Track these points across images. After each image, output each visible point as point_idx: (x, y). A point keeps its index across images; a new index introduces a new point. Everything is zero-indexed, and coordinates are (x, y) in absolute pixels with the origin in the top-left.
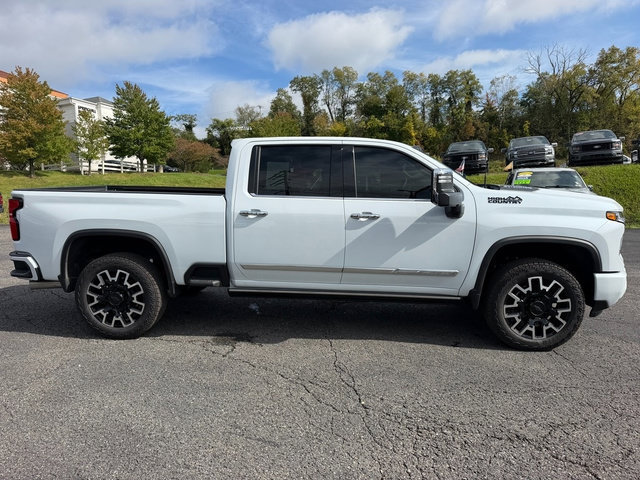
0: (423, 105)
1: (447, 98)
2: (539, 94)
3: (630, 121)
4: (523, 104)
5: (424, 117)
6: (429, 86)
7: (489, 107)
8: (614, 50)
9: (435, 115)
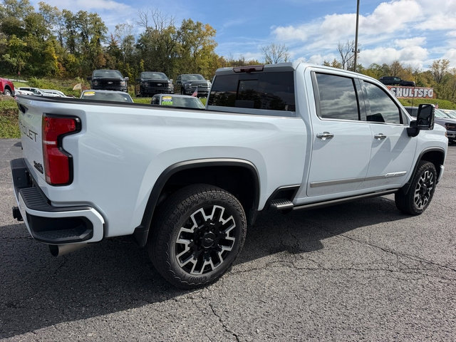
0: (60, 34)
1: (80, 32)
2: (148, 41)
3: (200, 69)
4: (138, 46)
5: (62, 45)
6: (64, 20)
7: (113, 45)
8: (191, 22)
9: (71, 44)
